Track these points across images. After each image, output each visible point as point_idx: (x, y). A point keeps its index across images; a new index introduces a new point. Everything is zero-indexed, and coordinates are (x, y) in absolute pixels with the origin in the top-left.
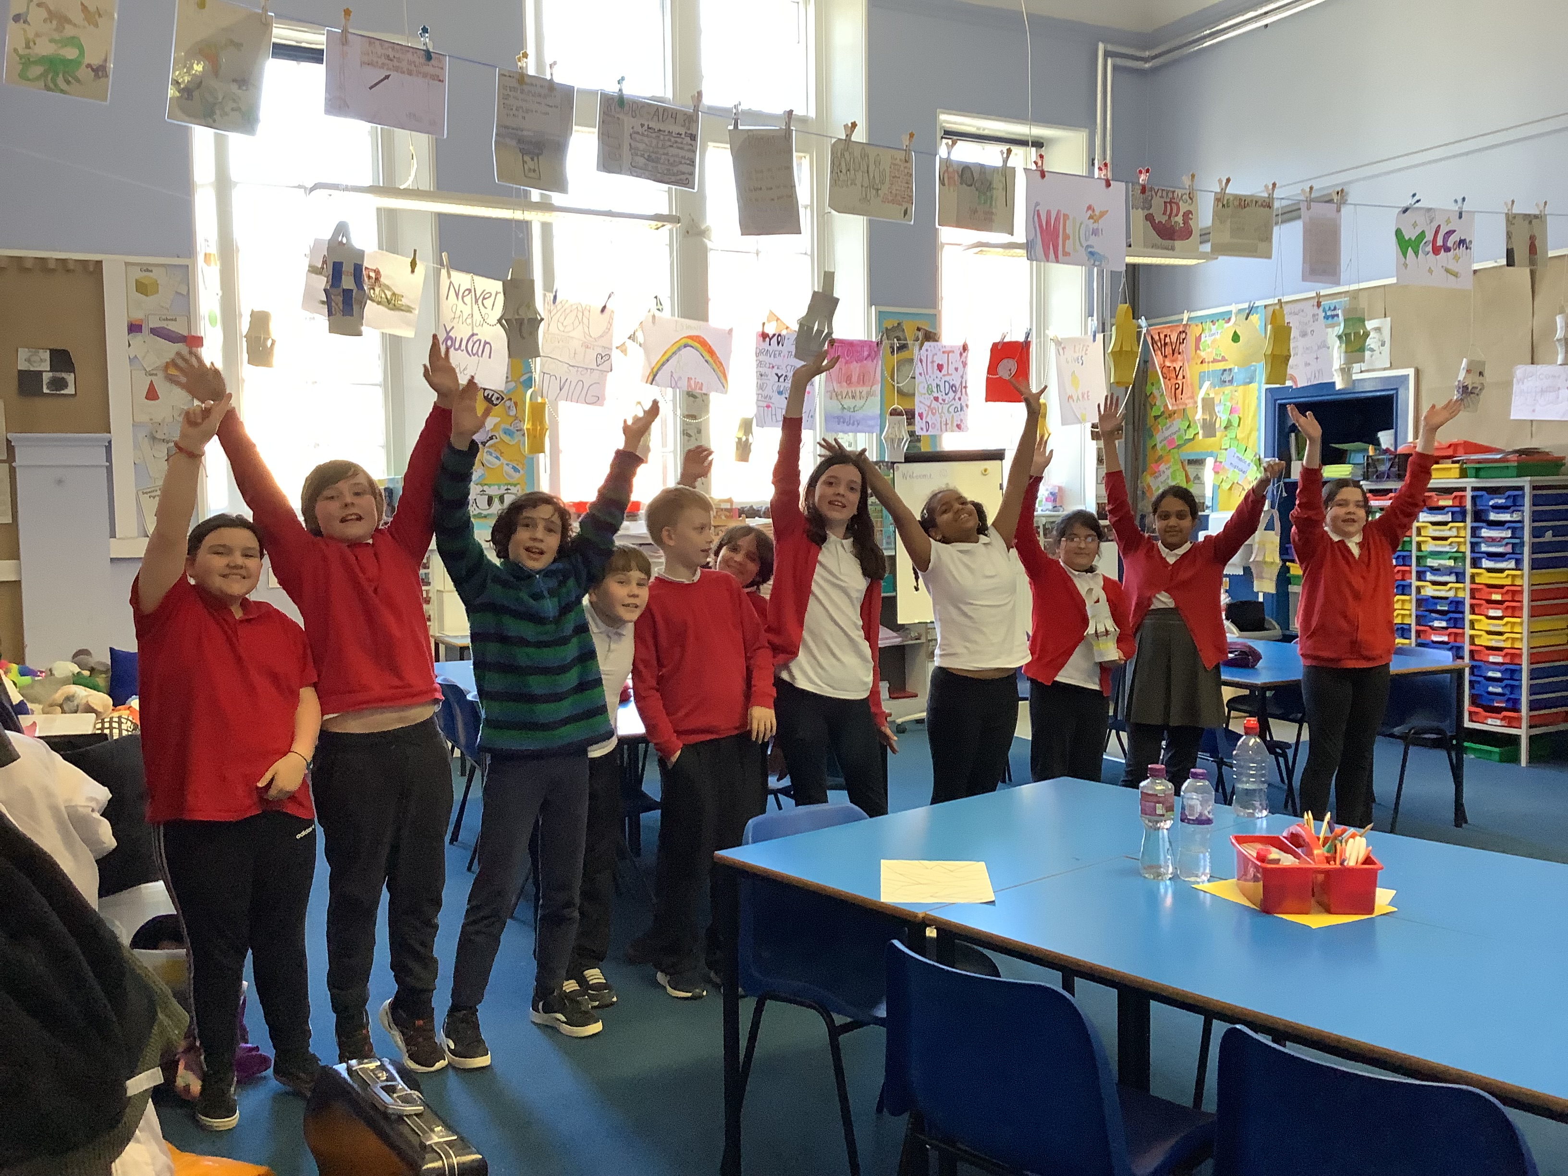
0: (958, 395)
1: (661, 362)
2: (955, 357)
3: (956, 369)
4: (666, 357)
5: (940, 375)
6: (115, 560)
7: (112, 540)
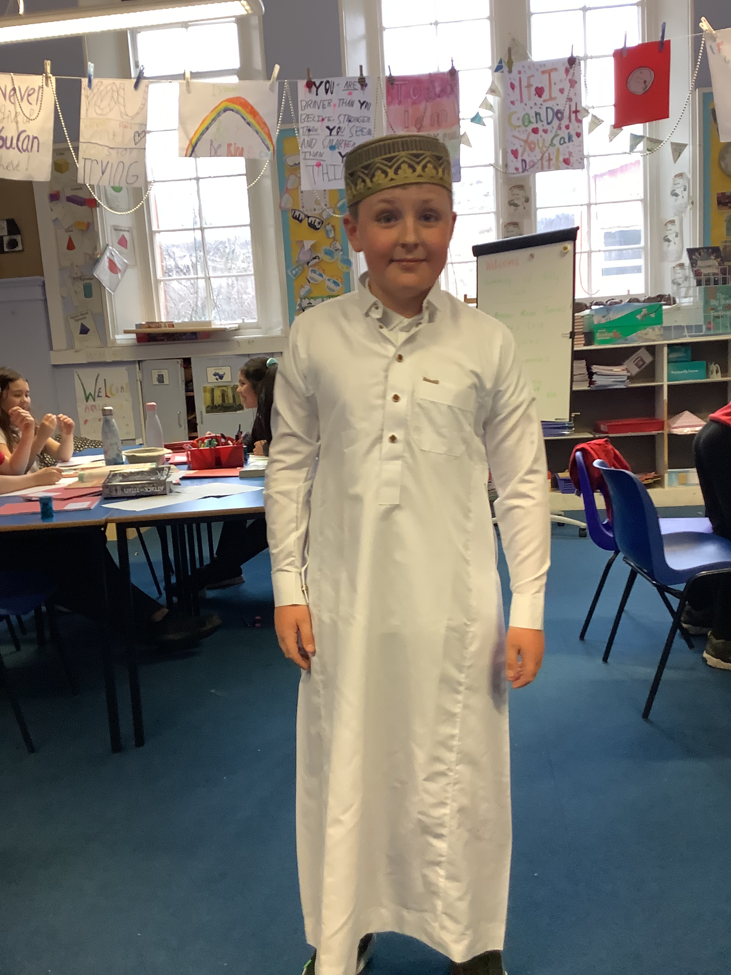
0: (565, 122)
1: (200, 131)
2: (559, 76)
3: (562, 91)
4: (205, 125)
5: (539, 101)
6: (55, 366)
7: (51, 352)
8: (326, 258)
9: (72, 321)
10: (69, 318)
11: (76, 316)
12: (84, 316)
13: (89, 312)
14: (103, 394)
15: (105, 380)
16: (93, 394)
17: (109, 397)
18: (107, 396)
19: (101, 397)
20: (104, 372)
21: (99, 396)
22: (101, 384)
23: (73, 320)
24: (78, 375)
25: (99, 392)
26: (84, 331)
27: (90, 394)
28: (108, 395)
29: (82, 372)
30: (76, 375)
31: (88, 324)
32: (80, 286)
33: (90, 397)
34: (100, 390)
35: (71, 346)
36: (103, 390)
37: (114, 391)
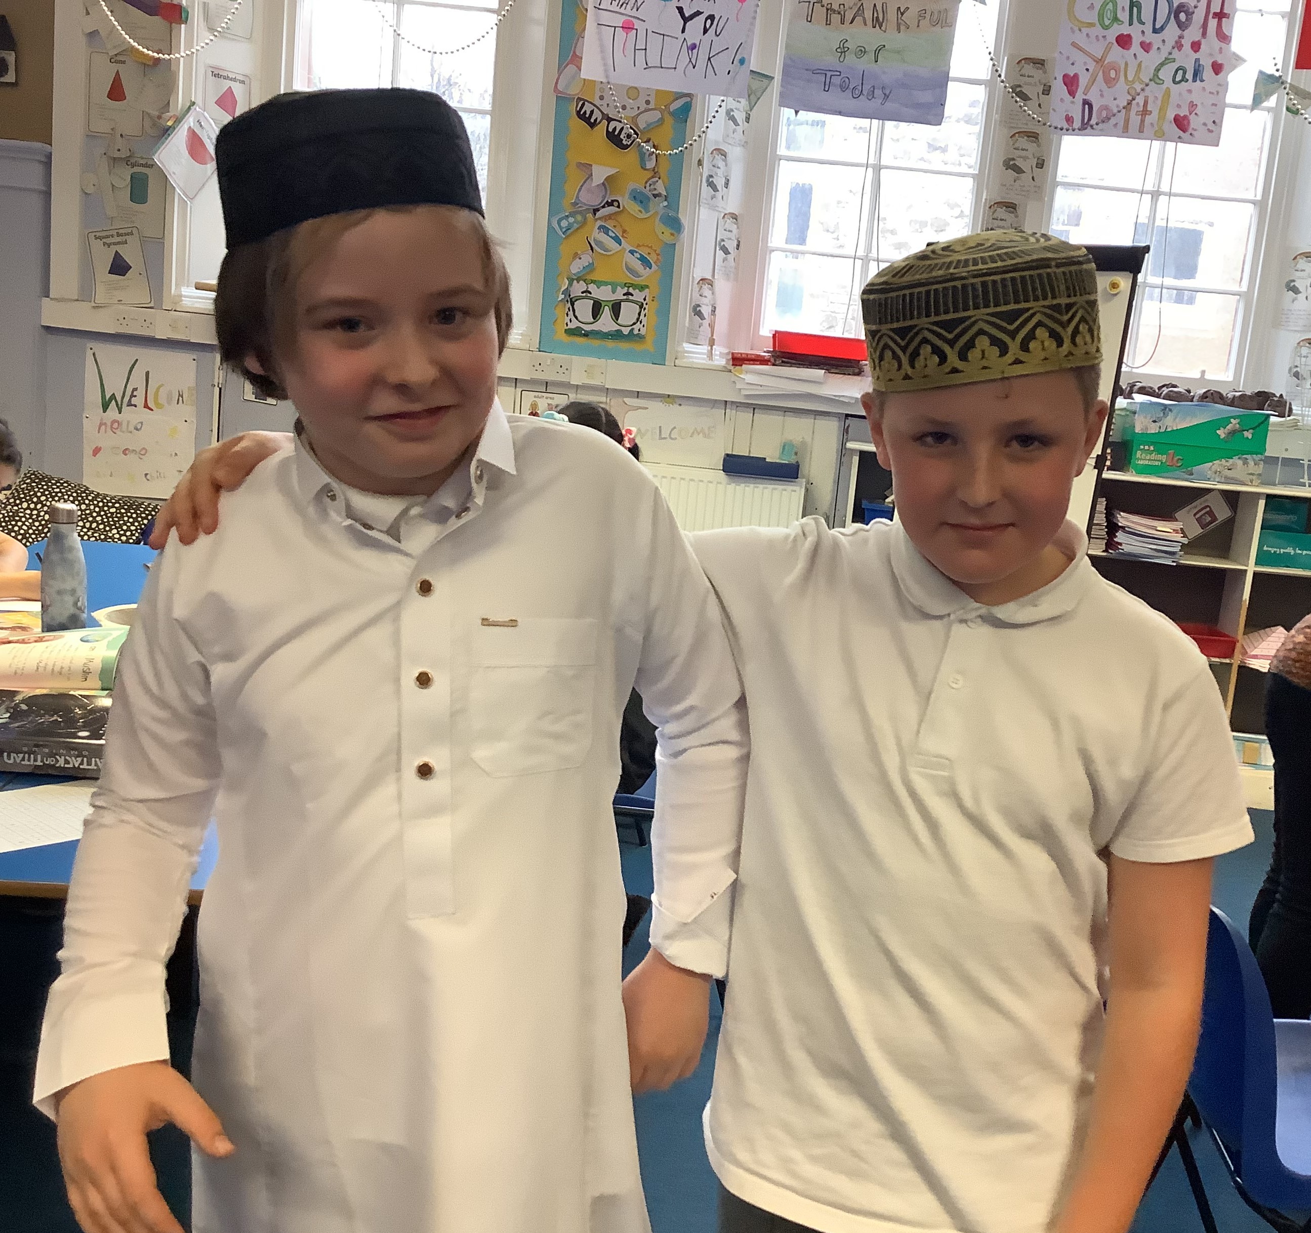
0: (1194, 35)
6: (48, 328)
7: (45, 300)
8: (632, 207)
9: (97, 245)
10: (91, 237)
11: (107, 237)
12: (124, 238)
13: (135, 231)
14: (139, 400)
15: (148, 373)
16: (119, 398)
17: (151, 410)
18: (146, 406)
19: (134, 406)
20: (148, 357)
21: (130, 404)
22: (137, 380)
23: (98, 242)
24: (94, 354)
25: (132, 396)
26: (119, 267)
27: (113, 397)
28: (151, 405)
29: (103, 350)
30: (89, 353)
31: (130, 254)
32: (125, 175)
33: (113, 401)
34: (135, 393)
35: (86, 294)
36: (140, 393)
37: (162, 400)
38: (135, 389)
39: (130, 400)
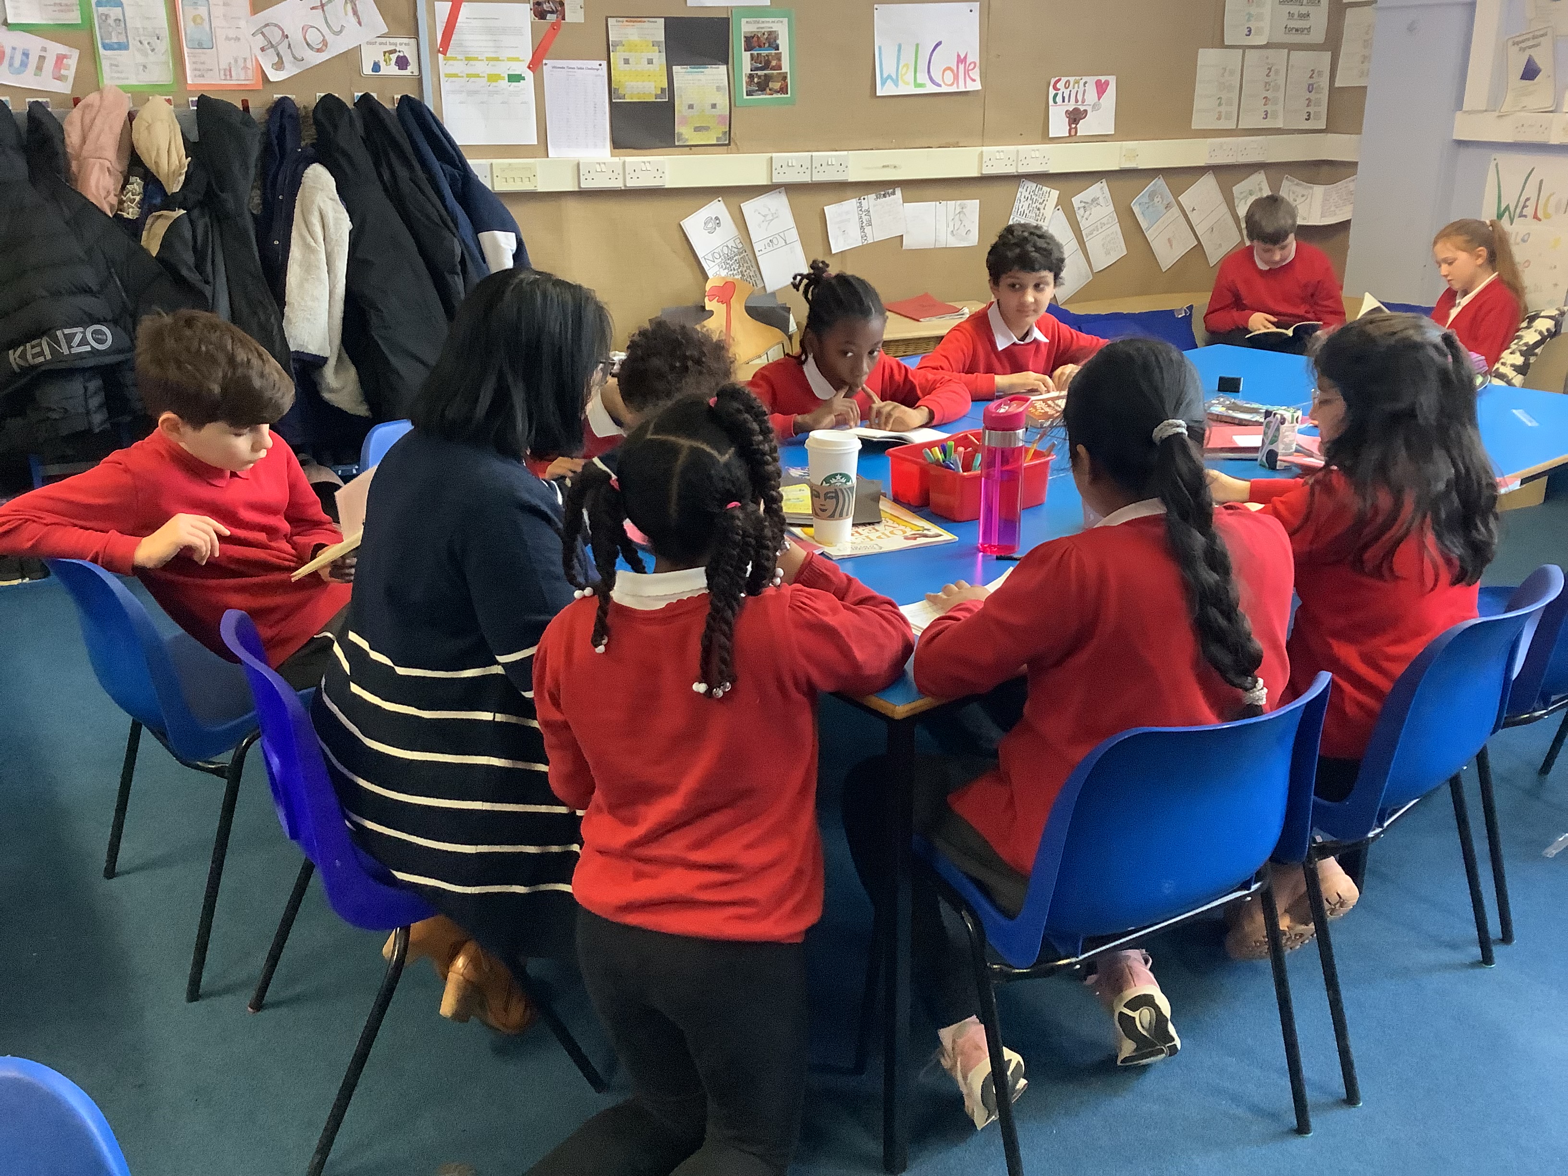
6: (1461, 143)
7: (1458, 114)
9: (1513, 50)
10: (1510, 43)
11: (1523, 41)
12: (1538, 41)
13: (1548, 32)
14: (1529, 211)
15: (1541, 181)
16: (1512, 209)
17: (1540, 220)
18: (1535, 217)
19: (1525, 216)
20: (1546, 165)
21: (1521, 216)
22: (1532, 187)
23: (1517, 48)
24: (1497, 165)
25: (1524, 207)
26: (1530, 73)
27: (1507, 208)
28: (1539, 215)
29: (1505, 160)
30: (1493, 164)
31: (1541, 57)
33: (1507, 213)
34: (1527, 203)
35: (1494, 104)
36: (1531, 204)
37: (1551, 210)
38: (1528, 199)
39: (1522, 212)
